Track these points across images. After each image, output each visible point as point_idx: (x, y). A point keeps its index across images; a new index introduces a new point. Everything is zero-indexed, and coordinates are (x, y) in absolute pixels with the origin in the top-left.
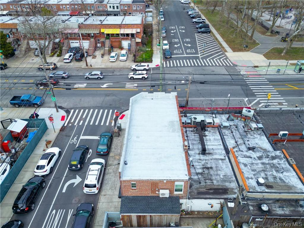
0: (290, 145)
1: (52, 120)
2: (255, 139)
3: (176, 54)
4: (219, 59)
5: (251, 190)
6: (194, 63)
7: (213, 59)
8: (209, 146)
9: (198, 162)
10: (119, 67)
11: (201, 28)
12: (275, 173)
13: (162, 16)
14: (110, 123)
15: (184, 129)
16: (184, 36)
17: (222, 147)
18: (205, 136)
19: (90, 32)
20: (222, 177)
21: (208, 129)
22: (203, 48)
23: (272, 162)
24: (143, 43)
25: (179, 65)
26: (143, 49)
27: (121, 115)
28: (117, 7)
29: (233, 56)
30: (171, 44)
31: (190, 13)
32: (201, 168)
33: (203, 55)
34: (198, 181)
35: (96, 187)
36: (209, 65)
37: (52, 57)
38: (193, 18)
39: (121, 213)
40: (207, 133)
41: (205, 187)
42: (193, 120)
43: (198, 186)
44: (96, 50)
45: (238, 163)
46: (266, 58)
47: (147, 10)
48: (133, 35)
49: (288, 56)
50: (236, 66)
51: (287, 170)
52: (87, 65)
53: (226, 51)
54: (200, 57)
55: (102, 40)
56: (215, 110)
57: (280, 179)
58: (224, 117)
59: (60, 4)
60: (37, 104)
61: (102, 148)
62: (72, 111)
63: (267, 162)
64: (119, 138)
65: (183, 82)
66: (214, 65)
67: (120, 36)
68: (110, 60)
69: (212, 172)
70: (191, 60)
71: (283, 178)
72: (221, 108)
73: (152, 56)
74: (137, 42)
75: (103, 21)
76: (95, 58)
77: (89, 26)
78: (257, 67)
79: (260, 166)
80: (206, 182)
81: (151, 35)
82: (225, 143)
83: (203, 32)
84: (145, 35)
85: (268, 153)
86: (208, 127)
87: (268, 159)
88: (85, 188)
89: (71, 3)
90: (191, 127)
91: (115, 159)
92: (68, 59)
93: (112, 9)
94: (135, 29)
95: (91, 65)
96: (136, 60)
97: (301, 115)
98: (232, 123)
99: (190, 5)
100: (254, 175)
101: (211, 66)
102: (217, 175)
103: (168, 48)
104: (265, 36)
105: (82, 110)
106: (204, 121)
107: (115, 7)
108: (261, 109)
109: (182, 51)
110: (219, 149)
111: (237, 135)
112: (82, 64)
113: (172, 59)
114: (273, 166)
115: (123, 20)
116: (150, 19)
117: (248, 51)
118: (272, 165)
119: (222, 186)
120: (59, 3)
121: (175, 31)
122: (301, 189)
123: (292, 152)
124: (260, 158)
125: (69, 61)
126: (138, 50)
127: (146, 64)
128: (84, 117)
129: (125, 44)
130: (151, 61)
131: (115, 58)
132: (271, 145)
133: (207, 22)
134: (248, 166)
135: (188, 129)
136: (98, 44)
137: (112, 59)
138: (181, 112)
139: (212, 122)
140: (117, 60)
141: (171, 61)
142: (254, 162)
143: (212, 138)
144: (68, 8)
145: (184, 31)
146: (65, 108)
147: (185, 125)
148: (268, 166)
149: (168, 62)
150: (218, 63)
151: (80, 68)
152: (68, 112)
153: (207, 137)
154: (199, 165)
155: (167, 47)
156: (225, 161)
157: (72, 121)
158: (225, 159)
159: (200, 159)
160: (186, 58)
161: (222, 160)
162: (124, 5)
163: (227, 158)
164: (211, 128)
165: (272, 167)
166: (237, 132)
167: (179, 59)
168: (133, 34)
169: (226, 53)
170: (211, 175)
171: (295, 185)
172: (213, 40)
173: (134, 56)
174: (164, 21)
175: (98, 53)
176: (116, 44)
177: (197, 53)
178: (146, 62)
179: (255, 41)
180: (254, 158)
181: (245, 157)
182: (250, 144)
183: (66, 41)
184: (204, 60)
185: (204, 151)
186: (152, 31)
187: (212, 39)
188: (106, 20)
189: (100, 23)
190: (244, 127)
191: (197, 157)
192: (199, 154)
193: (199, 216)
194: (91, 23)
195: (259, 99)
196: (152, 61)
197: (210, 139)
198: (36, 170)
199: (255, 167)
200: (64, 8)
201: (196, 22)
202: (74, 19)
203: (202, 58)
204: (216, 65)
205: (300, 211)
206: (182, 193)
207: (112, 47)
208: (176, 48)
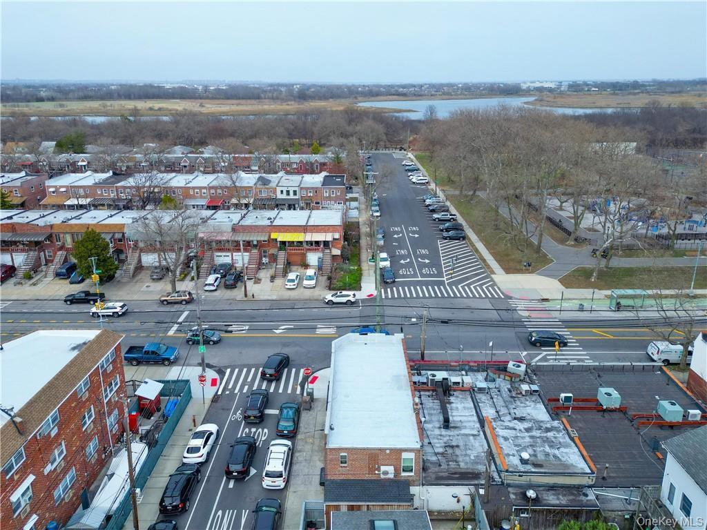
0: (579, 417)
1: (203, 381)
2: (527, 408)
3: (404, 276)
4: (481, 286)
5: (511, 470)
6: (435, 293)
7: (468, 285)
8: (455, 416)
9: (438, 439)
10: (302, 298)
11: (448, 230)
12: (547, 449)
13: (377, 208)
14: (294, 389)
15: (417, 393)
16: (416, 244)
17: (475, 418)
18: (450, 403)
19: (251, 239)
20: (472, 458)
21: (455, 393)
22: (450, 266)
23: (545, 435)
24: (344, 257)
25: (409, 296)
26: (345, 266)
27: (312, 377)
28: (295, 193)
29: (506, 281)
30: (393, 258)
31: (428, 202)
32: (441, 447)
33: (451, 278)
34: (437, 463)
35: (282, 477)
36: (462, 297)
37: (181, 282)
38: (433, 211)
39: (325, 501)
40: (452, 399)
41: (447, 471)
42: (430, 377)
43: (437, 469)
44: (260, 269)
45: (495, 436)
46: (564, 286)
47: (349, 196)
48: (326, 244)
49: (603, 283)
50: (511, 298)
51: (567, 446)
52: (246, 296)
53: (493, 273)
54: (446, 282)
55: (273, 251)
56: (466, 365)
57: (555, 456)
58: (480, 376)
59: (190, 187)
60: (168, 359)
61: (286, 425)
62: (228, 370)
63: (538, 435)
64: (311, 412)
65: (414, 320)
66: (471, 296)
67: (304, 244)
68: (287, 287)
69: (458, 452)
70: (430, 287)
71: (559, 456)
72: (475, 362)
73: (360, 280)
74: (334, 256)
75: (275, 219)
76: (260, 283)
77: (251, 228)
78: (546, 300)
79: (528, 439)
80: (448, 465)
81: (358, 242)
82: (479, 412)
83: (451, 238)
84: (346, 243)
85: (542, 424)
86: (455, 390)
87: (540, 431)
88: (266, 478)
89: (210, 185)
90: (429, 390)
91: (306, 442)
92: (213, 285)
93: (284, 196)
94: (331, 234)
95: (253, 295)
96: (332, 286)
97: (601, 374)
98: (492, 385)
99: (429, 187)
100: (517, 451)
101: (465, 298)
102: (466, 455)
103: (389, 265)
104: (564, 247)
105: (245, 370)
106: (447, 379)
107: (291, 193)
108: (538, 364)
109: (414, 270)
110: (470, 421)
111: (499, 402)
112: (238, 294)
113: (395, 284)
114: (547, 441)
115: (309, 217)
116: (354, 214)
117: (532, 272)
118: (545, 439)
119: (472, 469)
120: (188, 185)
121: (401, 235)
122: (582, 469)
123: (580, 425)
124: (528, 430)
125: (214, 288)
126: (336, 269)
127: (351, 293)
128: (249, 380)
129: (313, 258)
130: (359, 289)
131: (296, 282)
132: (550, 416)
133: (460, 220)
134: (510, 440)
135: (422, 393)
136: (264, 259)
137: (290, 285)
138: (412, 368)
139: (460, 381)
140: (299, 286)
141: (395, 289)
142: (518, 435)
143: (460, 406)
144: (204, 193)
145: (416, 236)
146: (216, 367)
147: (417, 388)
148: (539, 440)
149: (389, 290)
150: (478, 293)
151: (233, 299)
152: (221, 372)
153: (453, 405)
154: (439, 443)
155: (387, 264)
156: (478, 438)
157: (230, 387)
158: (479, 435)
159: (441, 435)
160: (421, 283)
161: (474, 435)
162: (307, 189)
163: (482, 433)
164: (459, 392)
165: (544, 441)
166: (499, 397)
167: (409, 284)
168: (328, 242)
169: (493, 276)
170: (457, 456)
171: (574, 464)
172: (470, 252)
173: (329, 278)
174: (380, 216)
175: (264, 275)
176: (297, 259)
177: (440, 274)
178: (350, 290)
179: (545, 255)
180: (520, 430)
181: (506, 428)
182: (517, 414)
183: (208, 254)
184: (454, 287)
185: (446, 424)
186: (359, 235)
187: (468, 249)
188: (279, 217)
189: (269, 224)
190: (510, 391)
191: (437, 432)
192: (440, 428)
193: (440, 518)
194: (254, 224)
195: (545, 353)
196: (361, 287)
197: (457, 408)
198: (186, 455)
199: (520, 441)
200: (197, 193)
201: (440, 220)
202: (221, 216)
203: (450, 285)
204: (474, 296)
205: (582, 501)
206: (412, 474)
207: (290, 263)
208: (403, 266)
